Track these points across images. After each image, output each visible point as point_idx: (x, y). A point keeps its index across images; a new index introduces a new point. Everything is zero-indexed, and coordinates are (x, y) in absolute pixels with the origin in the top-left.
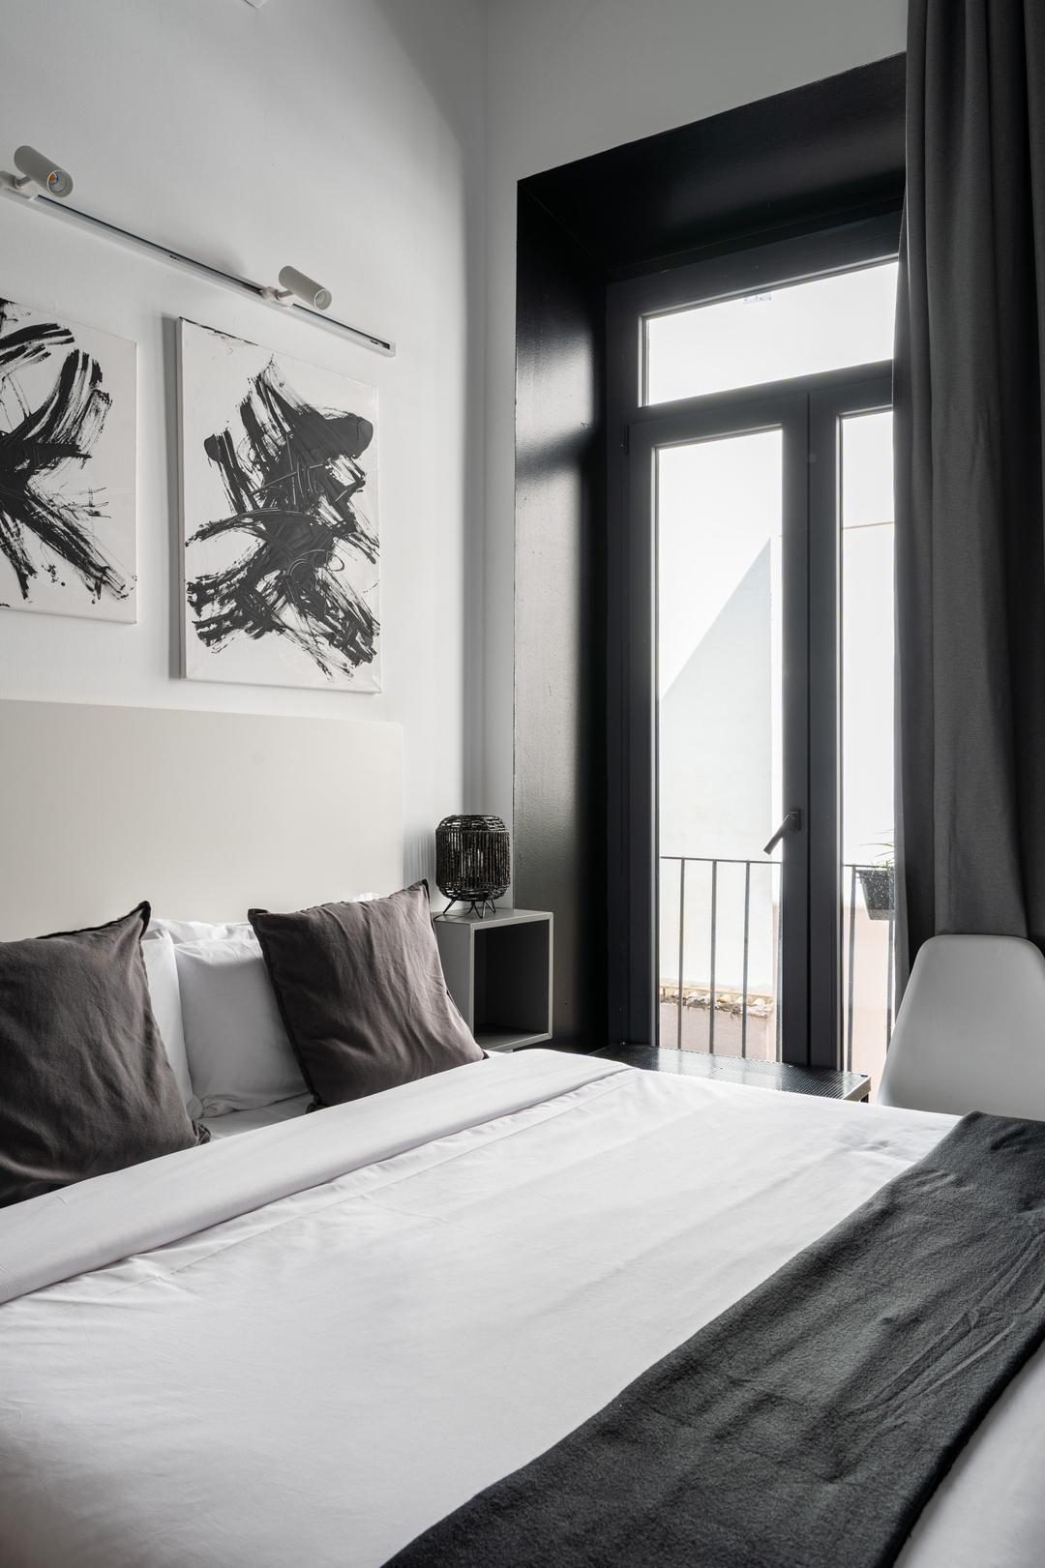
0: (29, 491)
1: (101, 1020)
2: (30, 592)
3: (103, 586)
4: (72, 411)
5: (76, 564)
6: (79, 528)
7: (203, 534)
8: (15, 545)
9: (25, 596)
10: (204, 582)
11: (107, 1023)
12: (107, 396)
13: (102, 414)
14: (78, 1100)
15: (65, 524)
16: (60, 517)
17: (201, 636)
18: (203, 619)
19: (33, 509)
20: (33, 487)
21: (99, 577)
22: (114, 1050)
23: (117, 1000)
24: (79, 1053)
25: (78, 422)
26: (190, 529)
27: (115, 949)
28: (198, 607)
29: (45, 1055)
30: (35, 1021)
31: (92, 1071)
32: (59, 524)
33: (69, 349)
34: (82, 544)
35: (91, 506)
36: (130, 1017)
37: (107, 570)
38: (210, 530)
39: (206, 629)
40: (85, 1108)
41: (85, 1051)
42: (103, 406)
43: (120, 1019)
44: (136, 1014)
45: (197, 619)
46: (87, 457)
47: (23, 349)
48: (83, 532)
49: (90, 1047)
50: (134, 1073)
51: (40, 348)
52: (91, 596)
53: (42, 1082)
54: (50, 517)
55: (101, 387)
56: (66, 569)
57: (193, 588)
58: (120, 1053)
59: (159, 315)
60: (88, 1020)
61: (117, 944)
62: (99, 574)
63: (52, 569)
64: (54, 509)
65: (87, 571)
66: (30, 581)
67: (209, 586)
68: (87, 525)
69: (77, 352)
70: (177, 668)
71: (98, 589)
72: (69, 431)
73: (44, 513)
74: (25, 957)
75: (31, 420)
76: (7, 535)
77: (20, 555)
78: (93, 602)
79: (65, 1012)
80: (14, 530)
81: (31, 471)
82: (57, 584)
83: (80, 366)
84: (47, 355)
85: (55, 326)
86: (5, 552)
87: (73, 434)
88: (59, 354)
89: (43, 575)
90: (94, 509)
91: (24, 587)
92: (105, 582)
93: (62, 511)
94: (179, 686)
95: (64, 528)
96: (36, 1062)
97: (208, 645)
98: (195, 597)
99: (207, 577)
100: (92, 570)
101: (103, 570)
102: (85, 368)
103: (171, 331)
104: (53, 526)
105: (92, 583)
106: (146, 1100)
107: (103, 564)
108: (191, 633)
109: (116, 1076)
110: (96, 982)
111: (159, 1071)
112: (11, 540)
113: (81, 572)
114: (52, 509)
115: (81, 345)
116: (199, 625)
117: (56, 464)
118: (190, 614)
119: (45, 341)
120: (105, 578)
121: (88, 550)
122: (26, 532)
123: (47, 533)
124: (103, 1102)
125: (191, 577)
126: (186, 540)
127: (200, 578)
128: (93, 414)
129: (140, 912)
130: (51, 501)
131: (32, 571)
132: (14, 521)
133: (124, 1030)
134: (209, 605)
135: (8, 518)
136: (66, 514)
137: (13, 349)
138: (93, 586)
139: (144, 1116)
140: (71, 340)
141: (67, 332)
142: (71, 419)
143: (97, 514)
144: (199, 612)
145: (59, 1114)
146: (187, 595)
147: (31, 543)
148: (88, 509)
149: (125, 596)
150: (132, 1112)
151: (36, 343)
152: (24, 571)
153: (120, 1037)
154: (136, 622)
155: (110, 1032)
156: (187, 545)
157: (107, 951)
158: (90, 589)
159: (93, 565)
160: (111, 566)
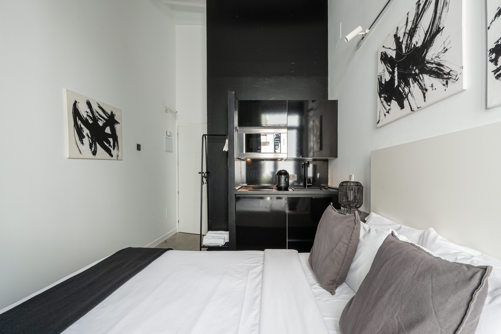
0: (426, 61)
2: (426, 99)
3: (449, 81)
5: (439, 78)
6: (440, 62)
8: (422, 84)
9: (425, 101)
10: (500, 42)
13: (448, 4)
16: (434, 63)
17: (498, 77)
18: (498, 66)
25: (440, 17)
28: (496, 60)
32: (434, 65)
34: (441, 68)
35: (445, 48)
37: (451, 73)
46: (443, 28)
48: (442, 63)
52: (444, 88)
56: (436, 82)
62: (447, 77)
63: (432, 86)
65: (443, 78)
66: (426, 94)
68: (443, 58)
71: (447, 83)
72: (437, 25)
73: (430, 65)
75: (426, 33)
76: (420, 82)
77: (423, 87)
78: (445, 90)
80: (422, 79)
81: (427, 52)
82: (434, 90)
86: (419, 88)
89: (429, 90)
91: (424, 98)
93: (436, 60)
98: (494, 56)
100: (445, 76)
101: (449, 74)
104: (432, 68)
105: (445, 83)
107: (448, 71)
113: (441, 80)
114: (432, 61)
116: (496, 71)
117: (433, 42)
118: (492, 67)
120: (450, 76)
121: (443, 69)
122: (424, 77)
123: (430, 73)
127: (498, 41)
128: (445, 7)
130: (432, 58)
131: (426, 90)
135: (421, 76)
142: (438, 18)
143: (447, 50)
144: (496, 64)
146: (488, 58)
147: (427, 80)
148: (443, 51)
149: (457, 80)
152: (424, 92)
154: (464, 90)
158: (444, 85)
159: (445, 74)
160: (452, 69)
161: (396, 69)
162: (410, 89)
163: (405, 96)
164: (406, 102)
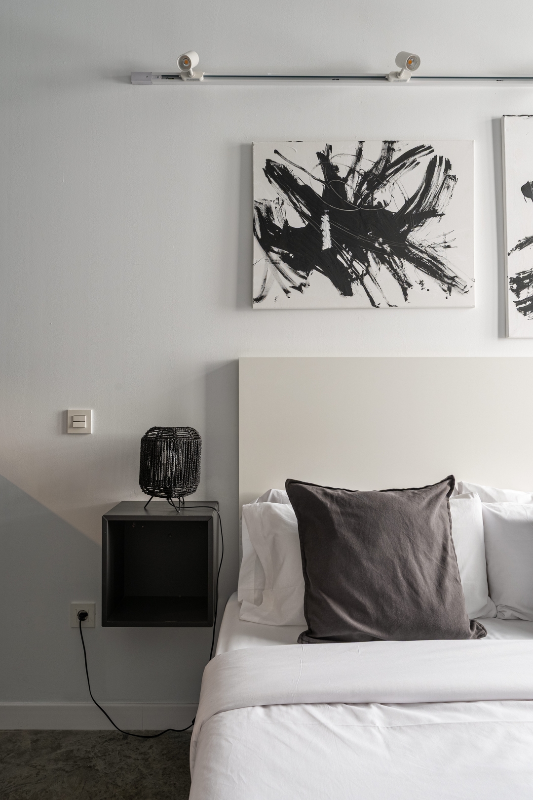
0: (408, 242)
1: (409, 545)
2: (408, 297)
3: (453, 288)
4: (433, 191)
5: (435, 277)
6: (437, 257)
7: (521, 246)
8: (401, 272)
9: (406, 299)
10: (521, 276)
11: (413, 547)
12: (454, 177)
13: (451, 188)
14: (390, 590)
15: (429, 256)
16: (426, 253)
17: (520, 310)
18: (521, 299)
19: (410, 251)
20: (410, 239)
21: (450, 283)
22: (416, 565)
23: (421, 534)
24: (393, 562)
25: (437, 196)
26: (511, 243)
27: (424, 503)
28: (517, 292)
29: (371, 560)
30: (368, 538)
31: (400, 575)
32: (426, 256)
33: (432, 156)
34: (440, 265)
35: (445, 242)
36: (430, 546)
37: (455, 278)
38: (525, 243)
39: (523, 305)
40: (394, 596)
41: (396, 561)
42: (451, 183)
43: (422, 545)
44: (435, 544)
45: (517, 299)
46: (442, 215)
47: (405, 164)
48: (439, 259)
49: (400, 560)
50: (429, 581)
51: (414, 161)
52: (445, 294)
53: (369, 575)
54: (420, 254)
55: (450, 173)
56: (430, 281)
57: (513, 281)
58: (421, 567)
59: (490, 119)
60: (400, 543)
61: (427, 500)
62: (450, 281)
63: (421, 283)
64: (423, 249)
65: (443, 281)
66: (409, 291)
67: (525, 278)
68: (443, 255)
69: (436, 157)
70: (503, 331)
71: (450, 290)
72: (431, 203)
73: (417, 252)
74: (366, 501)
75: (409, 202)
76: (396, 268)
77: (403, 277)
78: (447, 298)
79: (385, 537)
80: (399, 264)
81: (409, 230)
82: (425, 291)
83: (438, 164)
84: (418, 163)
85: (423, 146)
86: (394, 277)
87: (433, 204)
88: (424, 160)
89: (416, 287)
90: (447, 244)
91: (405, 294)
92: (454, 286)
93: (428, 249)
94: (505, 342)
95: (428, 258)
96: (365, 562)
97: (525, 315)
98: (515, 286)
99: (524, 273)
100: (446, 279)
101: (453, 279)
102: (440, 164)
103: (497, 126)
104: (422, 258)
105: (445, 287)
106: (435, 600)
107: (452, 275)
108: (512, 309)
109: (416, 581)
110: (407, 522)
111: (448, 583)
112: (398, 270)
113: (439, 282)
114: (421, 249)
115: (438, 153)
116: (518, 303)
117: (424, 223)
118: (512, 297)
119: (416, 156)
120: (454, 283)
121: (443, 268)
122: (406, 264)
123: (418, 263)
124: (406, 595)
125: (512, 273)
126: (509, 251)
127: (519, 274)
128: (446, 189)
129: (448, 481)
130: (421, 244)
131: (410, 285)
132: (399, 259)
133: (425, 553)
134: (526, 290)
135: (396, 258)
136: (430, 250)
137: (398, 166)
138: (446, 289)
139: (433, 610)
140: (433, 151)
141: (430, 147)
142: (433, 196)
143: (449, 247)
144: (518, 296)
145: (378, 596)
146: (509, 286)
147: (410, 271)
148: (443, 245)
149: (467, 292)
150: (424, 605)
151: (411, 159)
152: (405, 286)
153: (422, 558)
154: (474, 306)
155: (414, 553)
156: (509, 254)
157: (418, 503)
158: (445, 291)
159: (447, 277)
160: (458, 275)
161: (325, 218)
162: (369, 268)
163: (354, 276)
164: (356, 287)
